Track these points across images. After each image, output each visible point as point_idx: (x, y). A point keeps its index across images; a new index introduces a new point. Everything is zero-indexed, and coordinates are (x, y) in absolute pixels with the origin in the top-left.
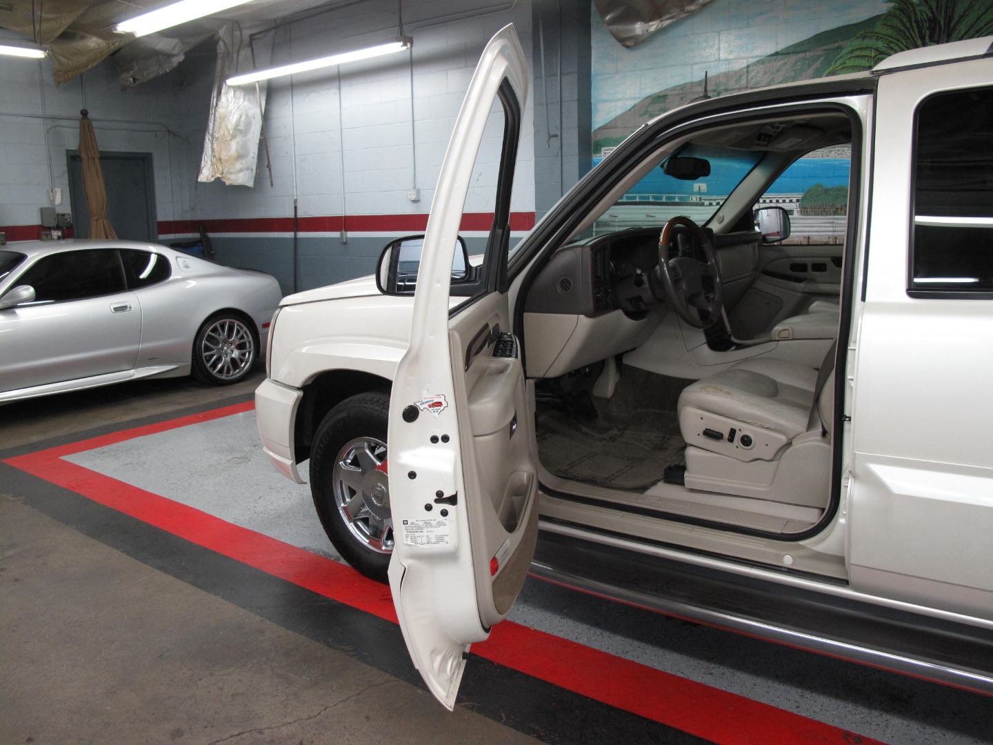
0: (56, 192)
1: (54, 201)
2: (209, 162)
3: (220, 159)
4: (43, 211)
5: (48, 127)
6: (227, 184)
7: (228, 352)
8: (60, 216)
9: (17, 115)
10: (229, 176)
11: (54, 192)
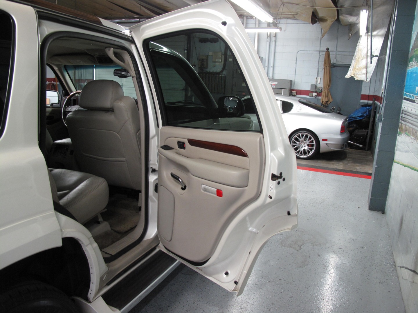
0: (318, 79)
1: (317, 82)
2: (352, 70)
3: (355, 68)
4: (312, 85)
5: (320, 55)
6: (356, 79)
7: (303, 146)
8: (318, 88)
9: (310, 51)
10: (357, 76)
11: (317, 79)
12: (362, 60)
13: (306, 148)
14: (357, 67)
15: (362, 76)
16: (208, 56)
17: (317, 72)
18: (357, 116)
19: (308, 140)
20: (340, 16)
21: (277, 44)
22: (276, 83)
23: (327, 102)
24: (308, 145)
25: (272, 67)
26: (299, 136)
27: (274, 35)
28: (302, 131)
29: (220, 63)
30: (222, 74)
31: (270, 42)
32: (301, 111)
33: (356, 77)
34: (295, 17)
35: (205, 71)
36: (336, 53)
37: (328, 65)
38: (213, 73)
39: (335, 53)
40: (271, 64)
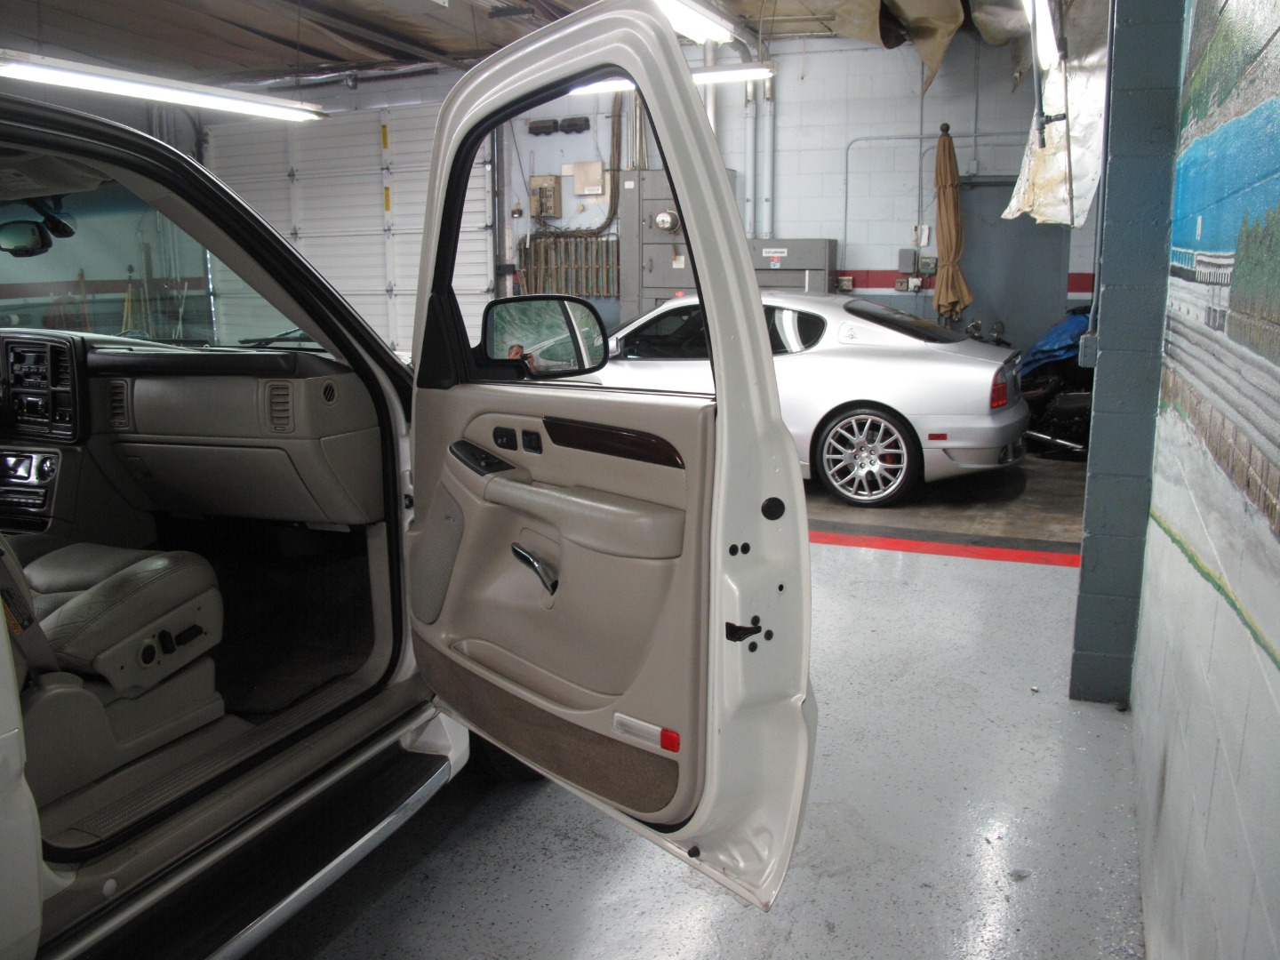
0: (921, 229)
1: (917, 242)
2: (1022, 190)
3: (1033, 184)
4: (903, 253)
5: (923, 150)
6: (1038, 222)
7: (867, 461)
8: (924, 260)
9: (888, 138)
10: (1042, 210)
11: (919, 229)
12: (1055, 154)
13: (877, 467)
14: (1039, 181)
15: (1059, 208)
16: (558, 179)
17: (916, 208)
18: (1056, 347)
19: (883, 440)
20: (974, 11)
21: (781, 122)
22: (784, 252)
23: (954, 304)
24: (883, 458)
25: (767, 200)
26: (850, 429)
27: (768, 95)
28: (859, 411)
29: (600, 200)
30: (608, 235)
31: (756, 118)
32: (853, 341)
33: (1041, 215)
34: (830, 30)
35: (552, 229)
36: (975, 141)
37: (949, 183)
38: (577, 234)
39: (971, 141)
40: (765, 192)
